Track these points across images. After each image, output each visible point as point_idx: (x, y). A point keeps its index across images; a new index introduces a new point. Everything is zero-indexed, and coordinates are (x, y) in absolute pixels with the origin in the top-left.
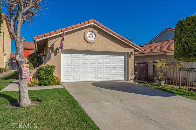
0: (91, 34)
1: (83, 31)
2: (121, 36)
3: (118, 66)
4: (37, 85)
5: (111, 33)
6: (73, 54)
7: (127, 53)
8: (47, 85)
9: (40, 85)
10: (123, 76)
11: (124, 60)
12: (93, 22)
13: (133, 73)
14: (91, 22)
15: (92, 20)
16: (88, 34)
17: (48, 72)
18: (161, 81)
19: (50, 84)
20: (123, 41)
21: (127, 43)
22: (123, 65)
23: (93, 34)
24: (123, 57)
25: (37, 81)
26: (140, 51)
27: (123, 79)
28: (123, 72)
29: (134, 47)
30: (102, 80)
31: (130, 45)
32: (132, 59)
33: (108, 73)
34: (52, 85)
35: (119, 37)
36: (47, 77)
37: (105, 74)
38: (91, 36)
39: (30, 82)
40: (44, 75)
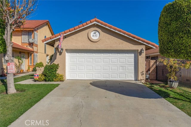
0: (95, 33)
1: (87, 31)
2: (127, 33)
3: (127, 65)
4: (42, 80)
5: (115, 30)
6: (78, 54)
7: (137, 51)
8: (50, 81)
9: (45, 80)
10: (133, 75)
11: (134, 58)
12: (96, 21)
13: (144, 73)
14: (93, 22)
15: (94, 20)
16: (92, 34)
17: (51, 70)
18: (172, 83)
19: (53, 81)
20: (130, 37)
21: (135, 39)
22: (133, 63)
23: (97, 33)
24: (133, 55)
25: (43, 77)
26: (154, 47)
27: (133, 79)
28: (133, 71)
29: (145, 43)
30: (108, 79)
31: (140, 41)
32: (142, 57)
33: (115, 72)
34: (55, 81)
35: (125, 34)
36: (50, 74)
37: (111, 73)
38: (95, 35)
39: (38, 78)
40: (48, 72)
